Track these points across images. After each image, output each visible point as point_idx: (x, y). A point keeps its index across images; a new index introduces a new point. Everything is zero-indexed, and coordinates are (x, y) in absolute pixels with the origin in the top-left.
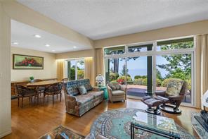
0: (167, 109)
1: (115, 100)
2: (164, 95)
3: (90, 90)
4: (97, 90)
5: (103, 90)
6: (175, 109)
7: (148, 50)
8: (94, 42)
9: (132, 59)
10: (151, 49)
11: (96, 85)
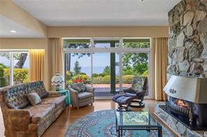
0: (133, 104)
1: (82, 105)
2: (130, 91)
3: (45, 96)
4: (57, 95)
5: (64, 94)
6: (140, 103)
7: (111, 46)
8: (47, 28)
9: (86, 55)
10: (114, 46)
11: (51, 88)
